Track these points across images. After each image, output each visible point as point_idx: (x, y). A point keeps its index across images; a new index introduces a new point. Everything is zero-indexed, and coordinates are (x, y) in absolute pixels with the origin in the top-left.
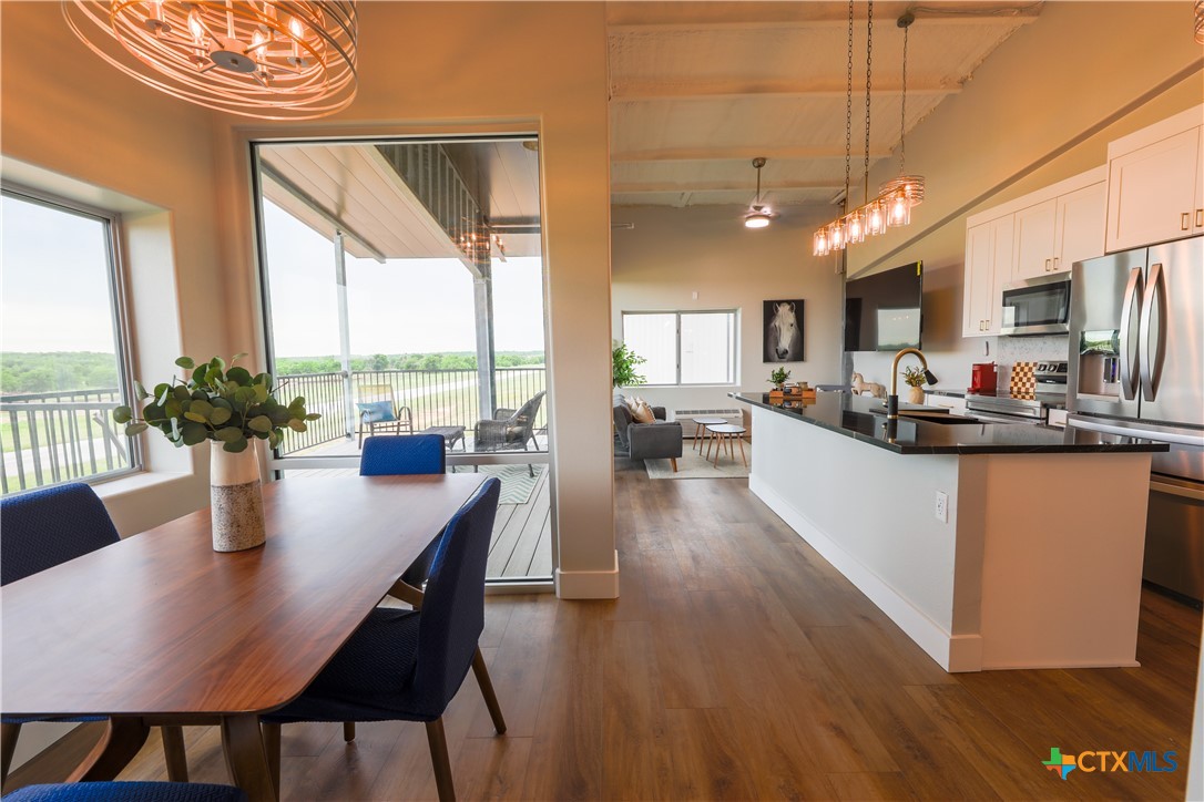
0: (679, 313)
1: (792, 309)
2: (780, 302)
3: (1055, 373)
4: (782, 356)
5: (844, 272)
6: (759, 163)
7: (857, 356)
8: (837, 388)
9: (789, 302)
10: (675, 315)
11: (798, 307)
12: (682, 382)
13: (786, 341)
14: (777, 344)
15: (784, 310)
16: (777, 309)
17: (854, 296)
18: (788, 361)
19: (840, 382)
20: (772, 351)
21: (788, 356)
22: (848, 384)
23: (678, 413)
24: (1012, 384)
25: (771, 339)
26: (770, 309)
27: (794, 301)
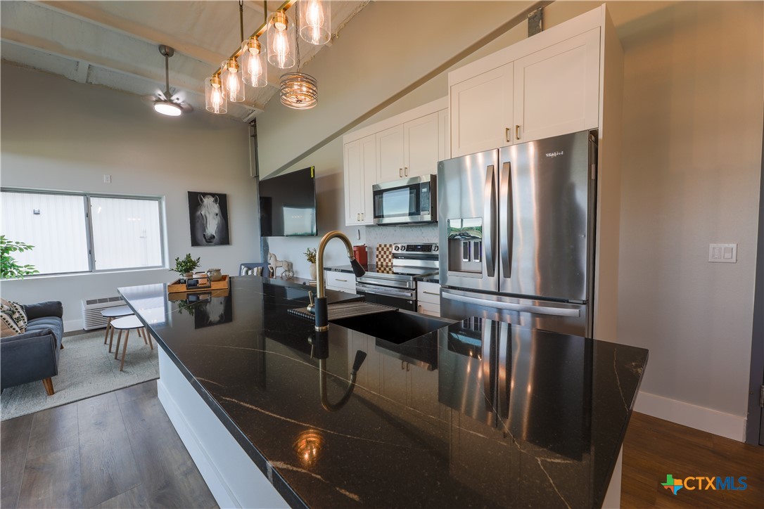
0: (87, 196)
1: (216, 201)
2: (205, 194)
3: (405, 252)
4: (210, 241)
5: (257, 176)
6: (168, 52)
7: (270, 240)
8: (257, 265)
9: (213, 195)
10: (82, 198)
11: (222, 200)
12: (97, 269)
13: (212, 228)
14: (204, 230)
15: (208, 201)
16: (202, 200)
17: (265, 195)
18: (216, 245)
19: (260, 260)
20: (200, 237)
21: (215, 240)
22: (266, 262)
23: (89, 302)
24: (377, 260)
25: (198, 225)
26: (195, 200)
27: (217, 194)
